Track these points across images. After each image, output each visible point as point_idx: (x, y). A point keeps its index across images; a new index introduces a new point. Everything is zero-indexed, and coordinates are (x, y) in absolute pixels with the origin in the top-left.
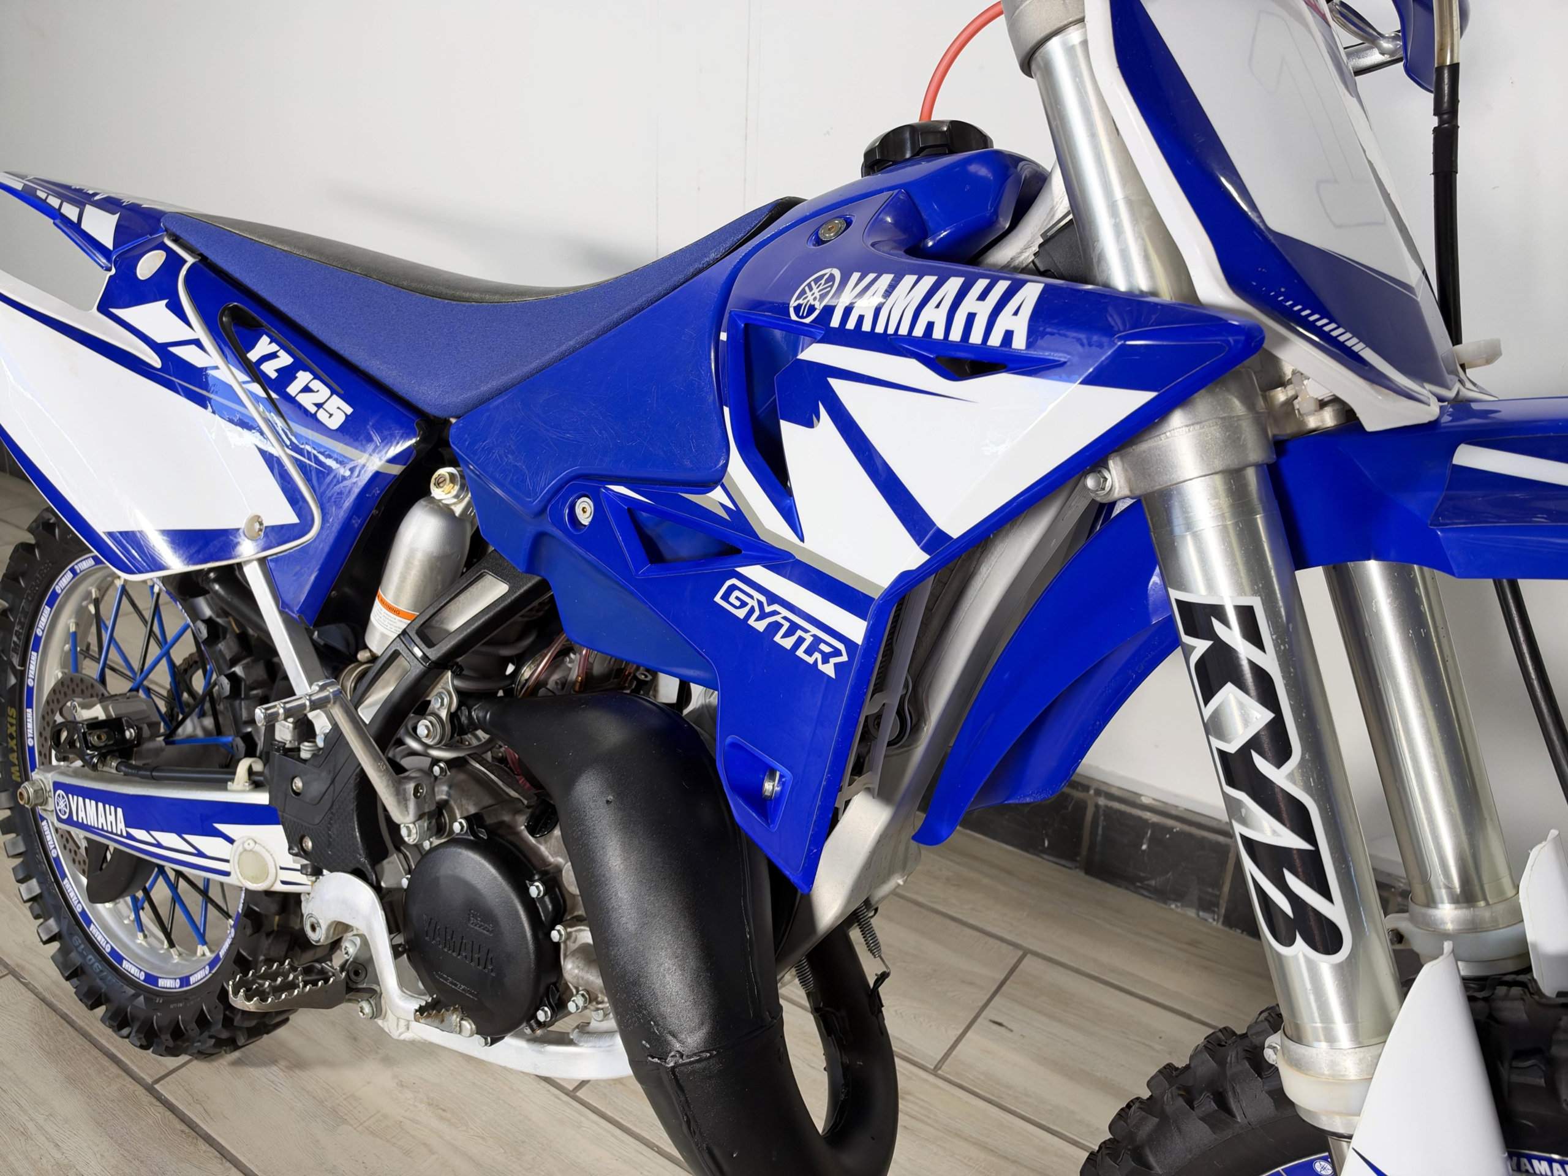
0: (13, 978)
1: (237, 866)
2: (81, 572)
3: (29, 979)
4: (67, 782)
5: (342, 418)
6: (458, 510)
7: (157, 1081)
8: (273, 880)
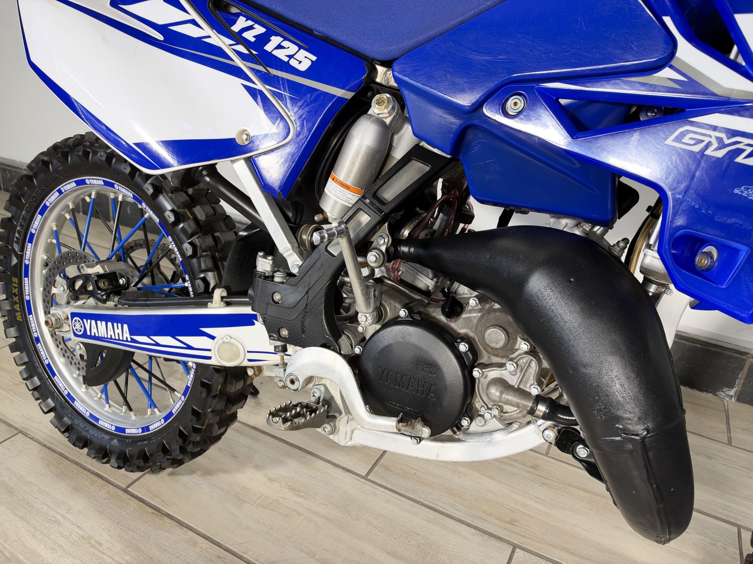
0: (22, 435)
1: (217, 353)
2: (65, 191)
3: (33, 435)
4: (82, 312)
5: (310, 63)
6: (388, 121)
7: (129, 486)
8: (242, 359)
